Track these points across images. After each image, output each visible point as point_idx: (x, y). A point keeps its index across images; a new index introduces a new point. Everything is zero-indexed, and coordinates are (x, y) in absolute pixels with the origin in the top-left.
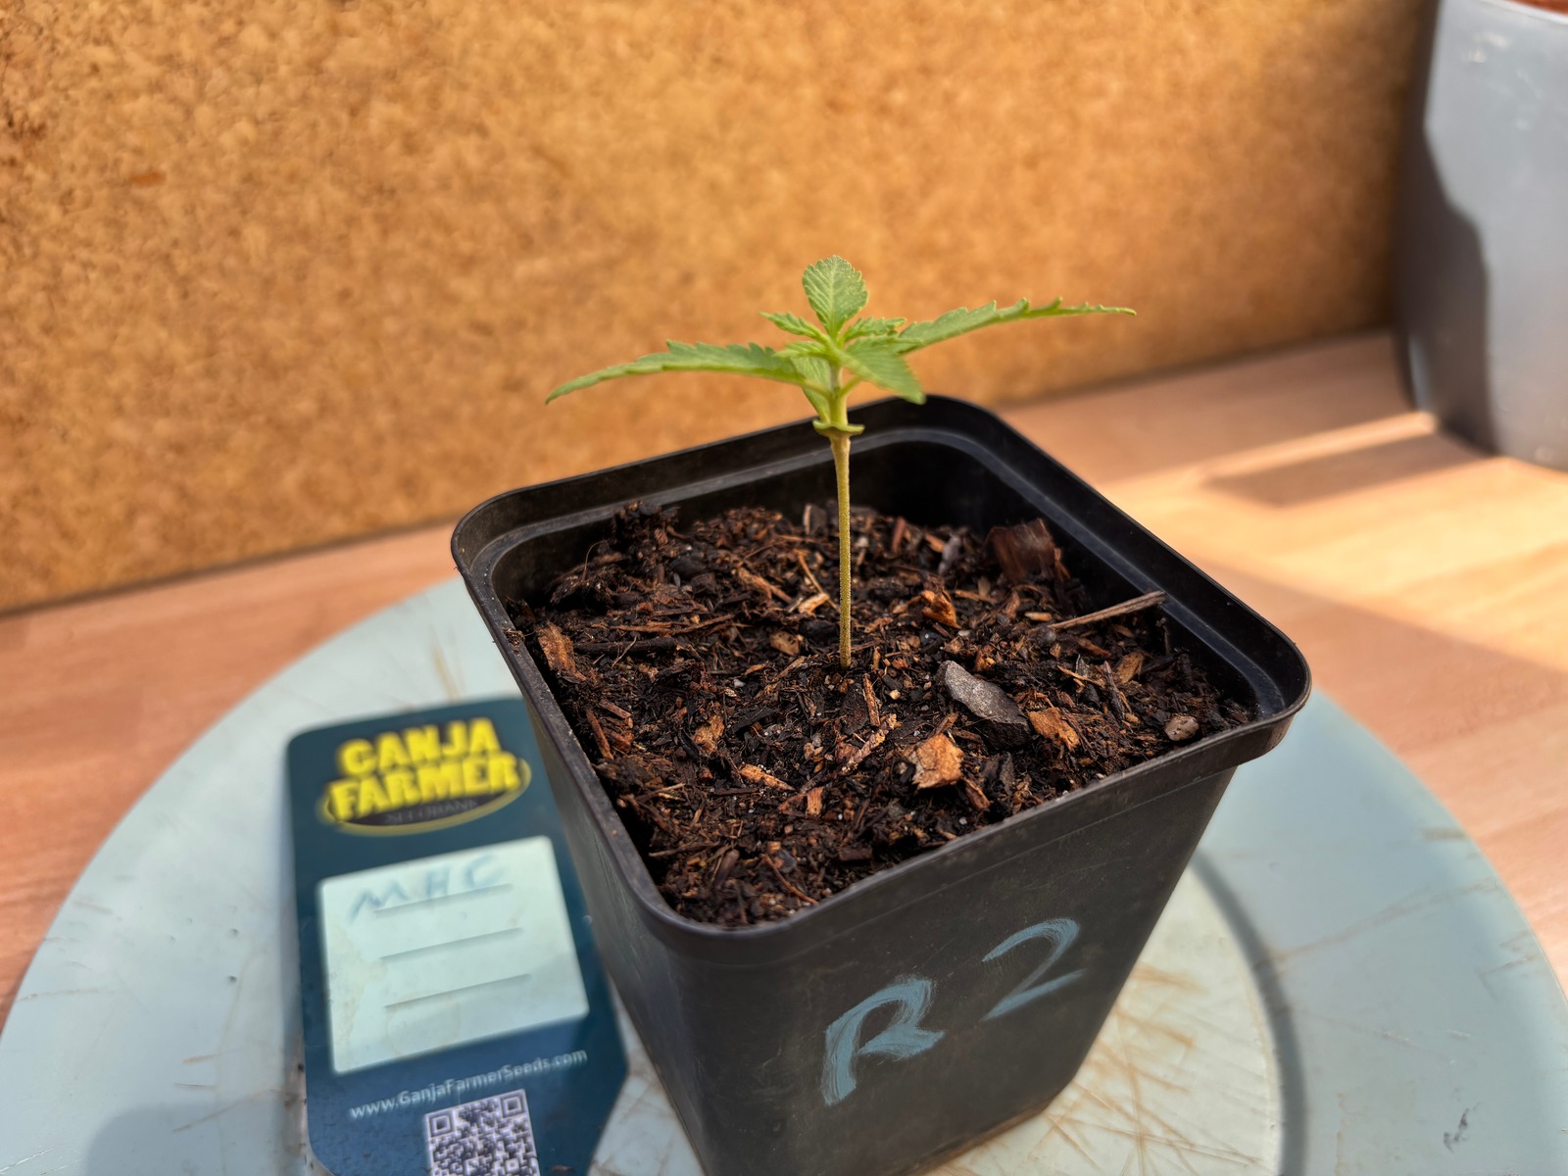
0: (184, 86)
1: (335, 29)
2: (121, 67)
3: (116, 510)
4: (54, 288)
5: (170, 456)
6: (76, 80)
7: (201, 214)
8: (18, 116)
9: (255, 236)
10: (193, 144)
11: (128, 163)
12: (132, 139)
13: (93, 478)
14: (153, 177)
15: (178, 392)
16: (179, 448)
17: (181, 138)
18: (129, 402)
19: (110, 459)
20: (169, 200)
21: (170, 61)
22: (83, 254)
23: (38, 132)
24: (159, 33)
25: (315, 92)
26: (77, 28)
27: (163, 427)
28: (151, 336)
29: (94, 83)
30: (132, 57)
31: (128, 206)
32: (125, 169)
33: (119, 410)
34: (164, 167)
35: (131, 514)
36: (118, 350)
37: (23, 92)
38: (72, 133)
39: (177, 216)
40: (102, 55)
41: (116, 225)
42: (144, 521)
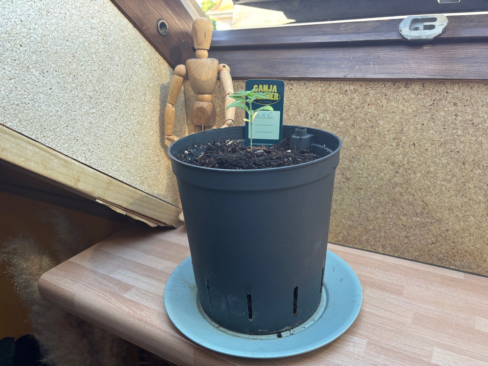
0: (370, 178)
1: (394, 176)
2: (363, 174)
3: (338, 232)
4: (343, 199)
5: (348, 227)
6: (356, 174)
7: (366, 195)
8: (347, 177)
9: (373, 200)
10: (368, 186)
11: (359, 186)
12: (360, 183)
13: (337, 226)
14: (362, 189)
15: (353, 218)
16: (350, 226)
17: (367, 185)
18: (346, 217)
19: (340, 224)
20: (362, 192)
21: (369, 175)
22: (348, 196)
23: (349, 179)
24: (369, 171)
25: (388, 183)
26: (359, 168)
27: (349, 222)
28: (352, 209)
29: (358, 175)
30: (364, 173)
31: (357, 191)
32: (358, 187)
33: (344, 218)
34: (363, 188)
35: (340, 233)
36: (347, 210)
37: (349, 174)
38: (353, 180)
39: (362, 195)
40: (361, 172)
41: (354, 194)
42: (341, 235)
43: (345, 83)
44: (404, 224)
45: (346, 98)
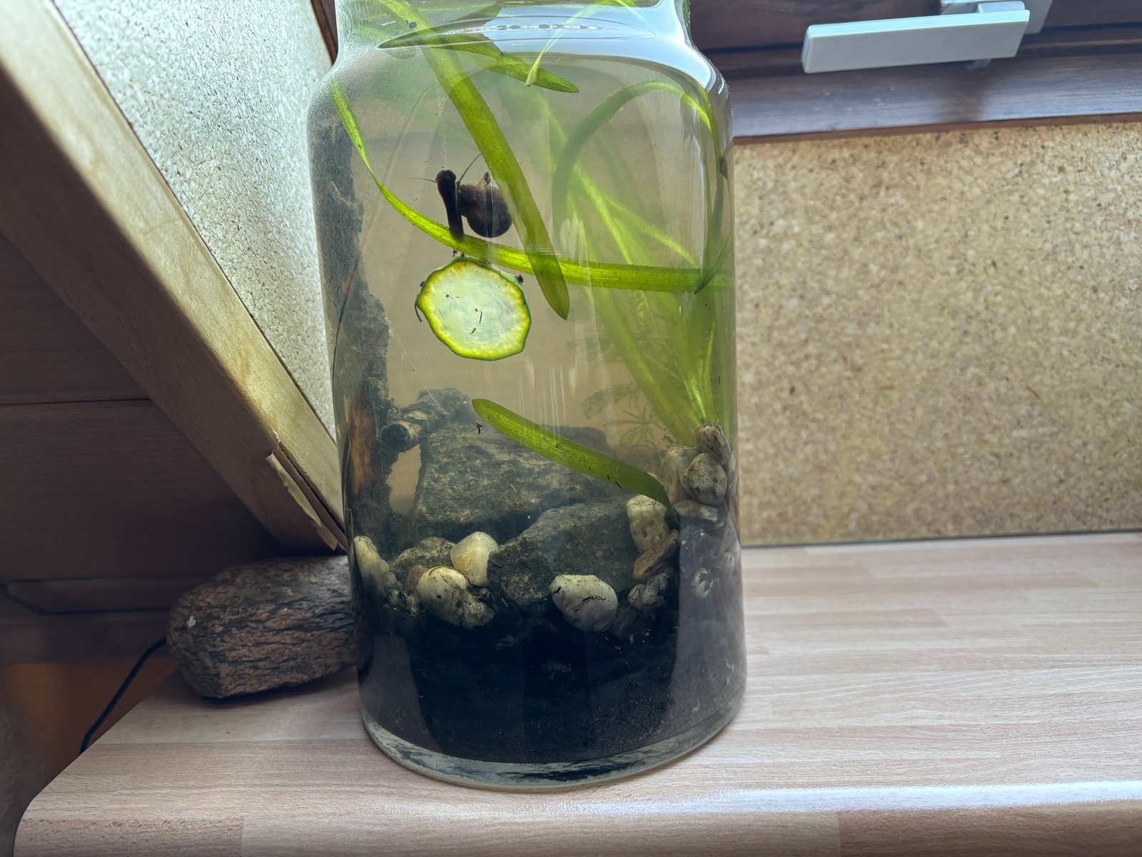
43: (830, 145)
44: (996, 450)
45: (835, 179)
